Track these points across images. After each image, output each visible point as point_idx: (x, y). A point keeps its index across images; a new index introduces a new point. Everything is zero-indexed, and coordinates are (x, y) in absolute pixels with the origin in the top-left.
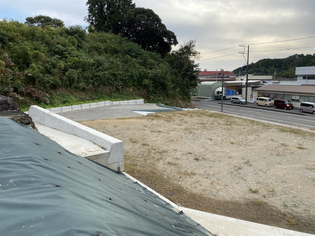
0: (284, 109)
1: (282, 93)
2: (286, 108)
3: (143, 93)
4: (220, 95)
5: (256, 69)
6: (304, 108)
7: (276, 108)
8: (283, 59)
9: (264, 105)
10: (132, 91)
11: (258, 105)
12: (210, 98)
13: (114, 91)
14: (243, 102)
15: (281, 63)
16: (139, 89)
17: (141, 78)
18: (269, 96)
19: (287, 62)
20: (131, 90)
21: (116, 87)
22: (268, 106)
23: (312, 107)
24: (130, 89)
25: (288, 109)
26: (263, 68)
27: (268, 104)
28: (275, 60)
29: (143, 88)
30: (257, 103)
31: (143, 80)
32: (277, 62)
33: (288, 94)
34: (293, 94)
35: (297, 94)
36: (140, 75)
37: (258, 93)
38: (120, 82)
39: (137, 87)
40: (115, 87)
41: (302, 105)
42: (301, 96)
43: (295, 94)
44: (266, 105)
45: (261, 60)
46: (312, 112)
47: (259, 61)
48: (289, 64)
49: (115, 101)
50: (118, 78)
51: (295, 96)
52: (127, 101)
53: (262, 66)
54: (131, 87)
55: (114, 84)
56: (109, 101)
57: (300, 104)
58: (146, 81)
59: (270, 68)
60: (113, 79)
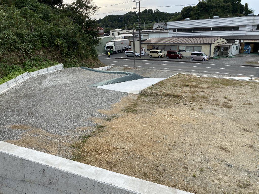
0: (176, 58)
1: (170, 45)
2: (178, 58)
3: (57, 56)
4: (111, 49)
5: (105, 24)
6: (195, 56)
7: (169, 58)
8: (122, 15)
9: (158, 56)
10: (43, 55)
11: (152, 57)
12: (101, 53)
13: (25, 58)
14: (138, 55)
15: (121, 19)
16: (50, 52)
17: (51, 37)
18: (158, 48)
19: (126, 18)
20: (42, 53)
21: (26, 52)
22: (161, 57)
23: (202, 56)
24: (40, 52)
25: (180, 58)
26: (110, 23)
27: (161, 55)
28: (117, 16)
29: (56, 50)
30: (150, 55)
31: (54, 39)
32: (119, 18)
33: (175, 45)
34: (180, 45)
35: (183, 45)
36: (50, 34)
37: (147, 45)
38: (29, 45)
39: (48, 49)
40: (24, 52)
41: (193, 54)
42: (187, 46)
43: (182, 45)
44: (159, 57)
45: (107, 16)
46: (201, 59)
47: (105, 17)
48: (127, 19)
49: (32, 71)
50: (26, 39)
51: (181, 47)
52: (45, 69)
53: (109, 21)
54: (40, 49)
55: (23, 48)
56: (25, 74)
57: (191, 53)
58: (59, 41)
59: (114, 23)
60: (20, 42)
